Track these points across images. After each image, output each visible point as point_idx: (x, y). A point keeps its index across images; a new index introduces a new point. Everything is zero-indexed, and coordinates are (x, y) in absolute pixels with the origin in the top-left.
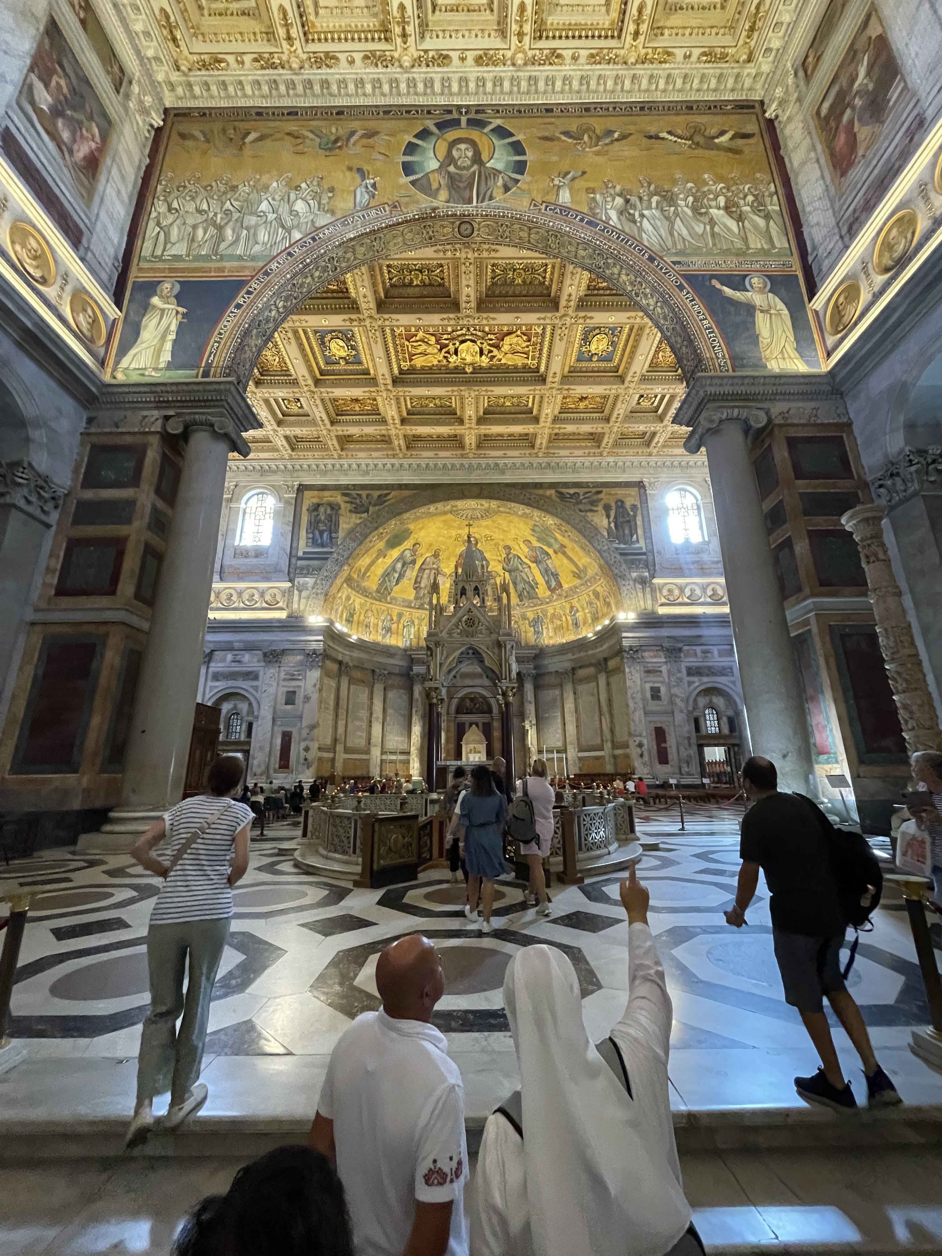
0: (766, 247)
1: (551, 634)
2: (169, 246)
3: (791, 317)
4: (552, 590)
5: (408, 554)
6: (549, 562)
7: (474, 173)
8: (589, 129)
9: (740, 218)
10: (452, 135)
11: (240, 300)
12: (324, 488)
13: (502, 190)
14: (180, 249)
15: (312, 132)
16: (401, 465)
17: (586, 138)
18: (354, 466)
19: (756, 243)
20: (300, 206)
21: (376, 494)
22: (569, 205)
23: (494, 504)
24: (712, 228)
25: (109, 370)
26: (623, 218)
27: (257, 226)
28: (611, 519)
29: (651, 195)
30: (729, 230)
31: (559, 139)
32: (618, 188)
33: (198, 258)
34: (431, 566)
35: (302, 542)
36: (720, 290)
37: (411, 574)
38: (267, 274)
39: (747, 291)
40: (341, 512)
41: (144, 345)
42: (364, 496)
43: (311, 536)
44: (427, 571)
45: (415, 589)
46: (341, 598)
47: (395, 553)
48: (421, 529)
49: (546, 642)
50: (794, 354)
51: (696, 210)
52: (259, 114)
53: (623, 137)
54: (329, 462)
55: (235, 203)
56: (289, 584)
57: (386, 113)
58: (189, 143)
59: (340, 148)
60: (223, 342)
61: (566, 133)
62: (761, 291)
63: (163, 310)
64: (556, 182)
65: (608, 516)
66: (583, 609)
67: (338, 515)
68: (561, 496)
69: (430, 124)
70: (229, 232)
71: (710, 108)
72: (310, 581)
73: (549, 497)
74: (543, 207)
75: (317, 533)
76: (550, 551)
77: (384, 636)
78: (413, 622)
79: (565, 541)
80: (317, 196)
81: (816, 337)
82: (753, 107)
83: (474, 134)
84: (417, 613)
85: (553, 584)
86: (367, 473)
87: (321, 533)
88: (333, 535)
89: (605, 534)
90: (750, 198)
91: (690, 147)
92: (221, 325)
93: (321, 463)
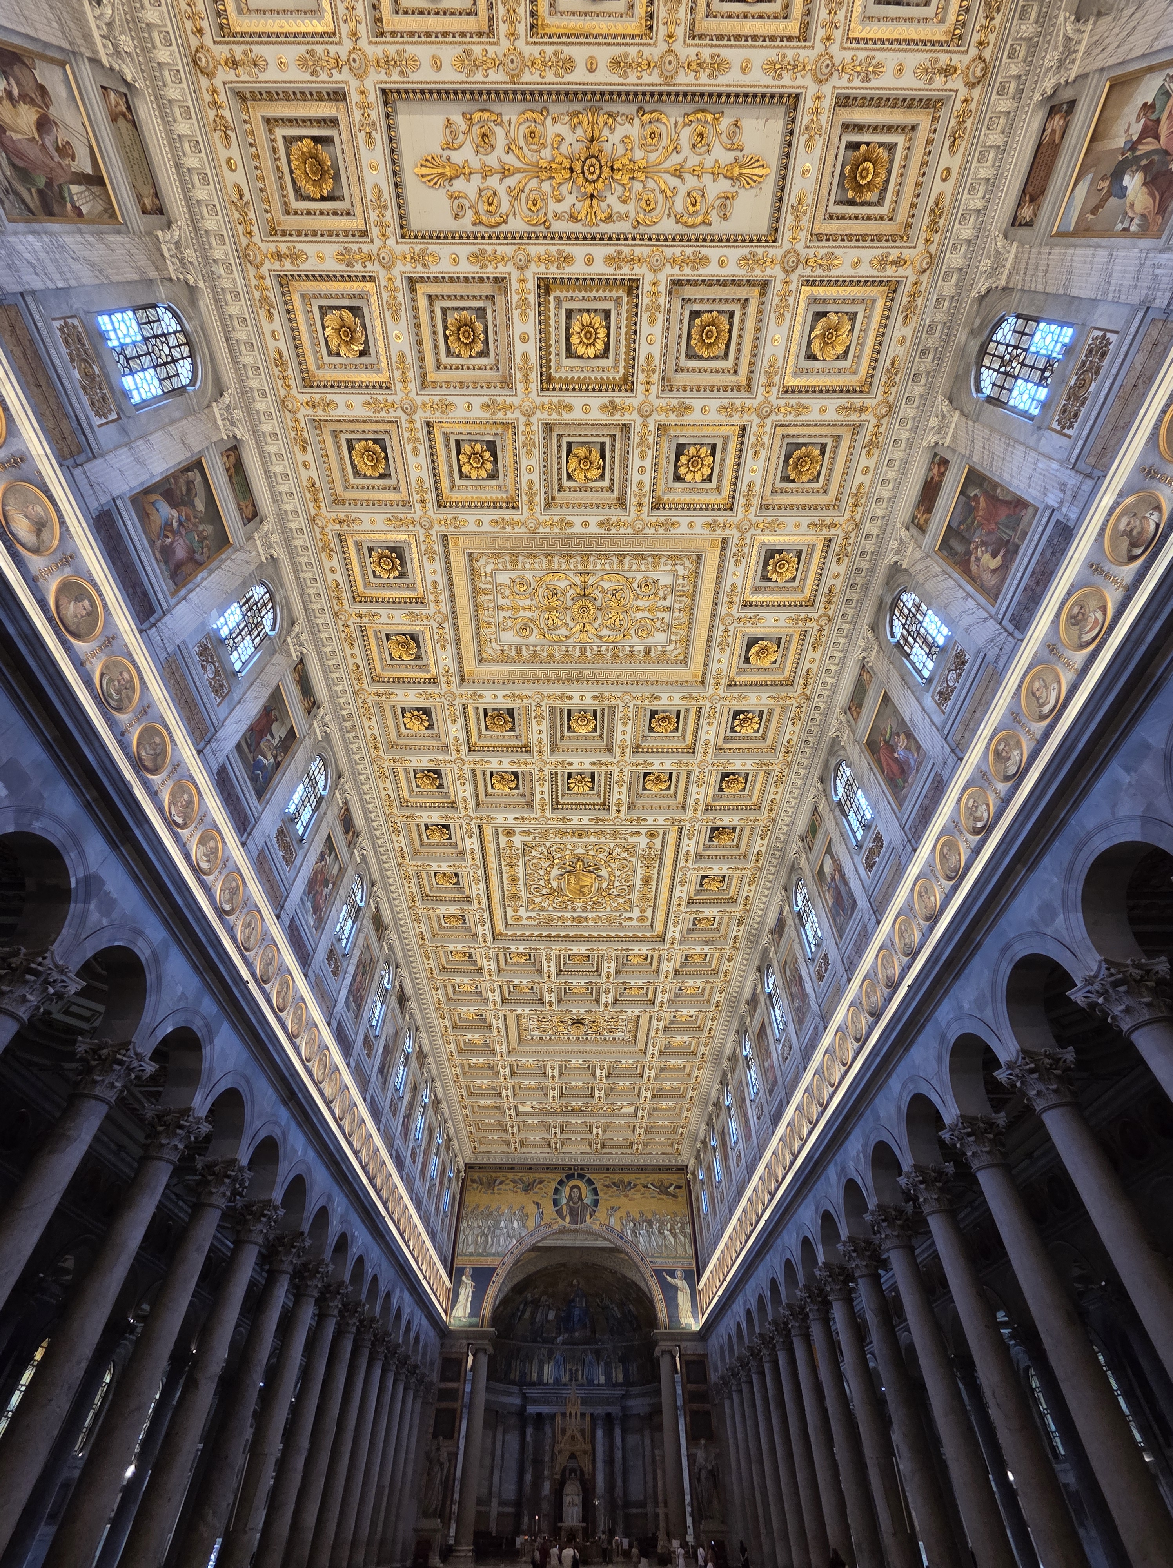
0: (684, 1254)
2: (468, 1246)
3: (691, 1294)
7: (579, 1206)
8: (622, 1182)
11: (494, 1279)
13: (589, 1216)
14: (471, 1249)
15: (520, 1179)
17: (621, 1186)
22: (613, 1226)
24: (665, 1242)
26: (633, 1235)
27: (500, 1235)
29: (643, 1222)
30: (671, 1243)
31: (611, 1186)
32: (631, 1218)
33: (479, 1255)
34: (545, 1303)
36: (666, 1278)
38: (503, 1263)
39: (676, 1278)
41: (460, 1304)
44: (542, 1308)
45: (532, 1324)
50: (690, 1315)
51: (659, 1231)
52: (500, 1168)
53: (635, 1186)
55: (492, 1222)
57: (547, 1169)
58: (475, 1186)
59: (530, 1189)
60: (488, 1303)
61: (614, 1183)
62: (681, 1279)
63: (466, 1284)
64: (609, 1212)
69: (563, 1176)
70: (490, 1239)
71: (667, 1170)
74: (604, 1227)
80: (521, 1218)
82: (683, 1169)
83: (580, 1183)
90: (679, 1225)
91: (659, 1193)
92: (487, 1293)
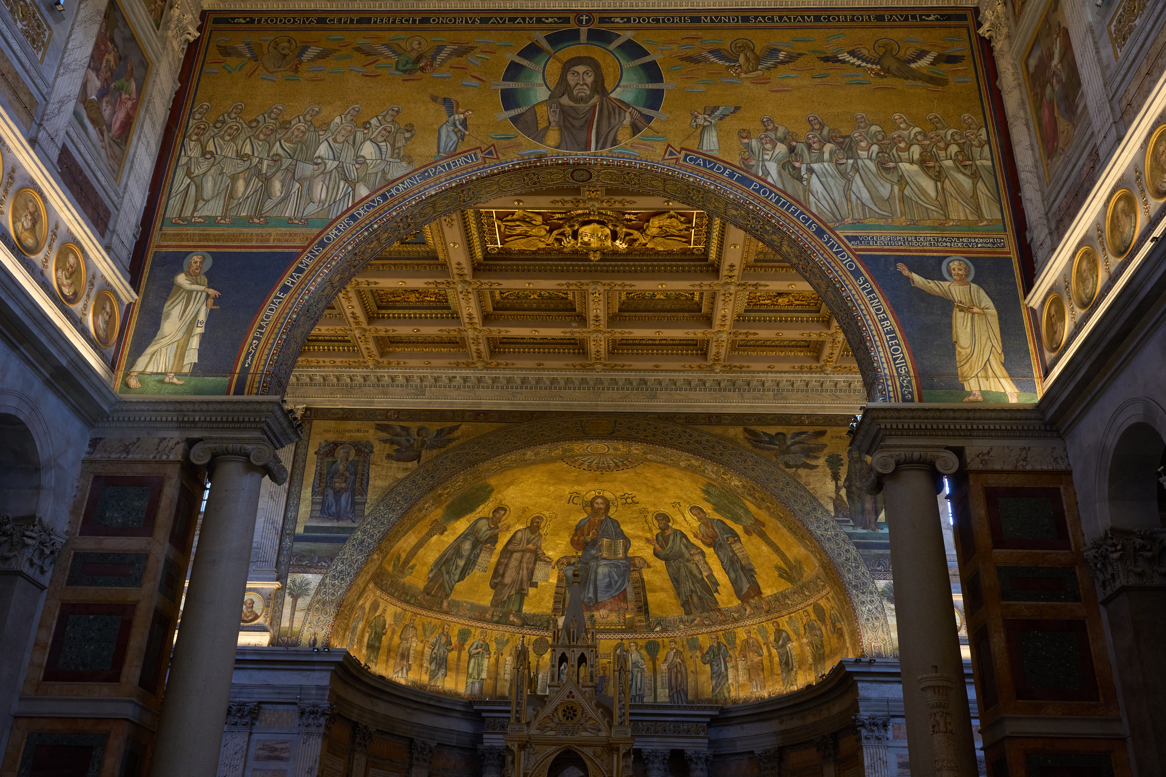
0: (970, 218)
1: (742, 679)
2: (201, 204)
3: (1000, 319)
4: (744, 598)
5: (483, 526)
6: (736, 547)
7: (595, 106)
8: (746, 47)
9: (938, 176)
10: (569, 52)
11: (286, 280)
12: (347, 415)
13: (629, 131)
15: (387, 46)
16: (479, 380)
17: (742, 59)
18: (401, 380)
19: (959, 212)
20: (368, 150)
21: (435, 427)
22: (715, 154)
23: (636, 449)
24: (902, 191)
25: (120, 374)
26: (785, 174)
27: (313, 177)
28: (841, 483)
29: (823, 143)
30: (924, 192)
31: (706, 60)
32: (780, 132)
33: (237, 221)
34: (524, 545)
35: (305, 509)
36: (908, 279)
37: (489, 560)
38: (322, 244)
39: (945, 280)
40: (373, 458)
41: (164, 341)
42: (414, 432)
43: (319, 498)
44: (517, 556)
45: (494, 586)
46: (362, 607)
47: (461, 526)
48: (508, 485)
49: (733, 694)
50: (999, 370)
51: (882, 165)
52: (321, 21)
53: (791, 58)
54: (359, 372)
55: (286, 145)
56: (275, 585)
57: (484, 21)
58: (233, 61)
59: (422, 69)
60: (263, 340)
61: (716, 52)
62: (962, 281)
63: (190, 292)
64: (700, 121)
65: (835, 477)
66: (798, 634)
67: (367, 463)
68: (755, 439)
69: (539, 37)
70: (277, 186)
71: (906, 19)
72: (313, 579)
73: (731, 440)
74: (682, 156)
75: (330, 492)
76: (738, 529)
77: (433, 675)
78: (487, 649)
79: (763, 515)
80: (390, 137)
81: (1031, 347)
82: (963, 17)
83: (597, 52)
84: (496, 632)
85: (746, 586)
86: (421, 391)
87: (338, 494)
88: (358, 498)
89: (831, 507)
90: (954, 149)
91: (877, 74)
92: (262, 316)
93: (346, 373)
